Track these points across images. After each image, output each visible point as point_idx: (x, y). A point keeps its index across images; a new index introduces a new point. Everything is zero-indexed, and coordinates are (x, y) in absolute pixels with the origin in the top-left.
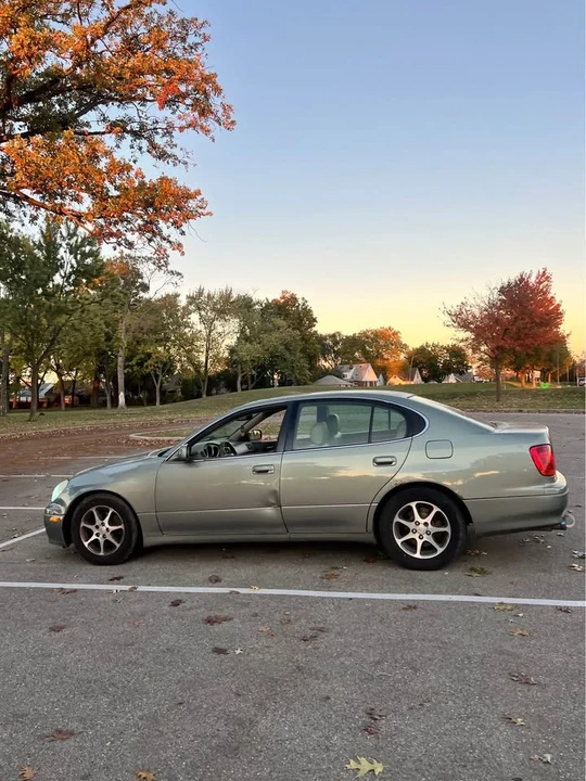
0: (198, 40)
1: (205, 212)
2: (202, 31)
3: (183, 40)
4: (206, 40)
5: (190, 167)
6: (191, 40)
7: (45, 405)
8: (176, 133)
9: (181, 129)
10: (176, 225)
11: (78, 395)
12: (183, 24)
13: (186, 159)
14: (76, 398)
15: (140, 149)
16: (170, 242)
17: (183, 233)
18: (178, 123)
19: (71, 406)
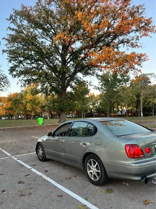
0: (142, 10)
1: (147, 59)
2: (143, 8)
3: (138, 12)
4: (144, 10)
5: (143, 47)
6: (140, 11)
7: (124, 116)
8: (139, 38)
9: (141, 37)
10: (139, 65)
11: (133, 113)
12: (137, 8)
13: (141, 46)
14: (132, 114)
15: (129, 46)
16: (137, 70)
17: (141, 67)
18: (140, 36)
19: (131, 116)
